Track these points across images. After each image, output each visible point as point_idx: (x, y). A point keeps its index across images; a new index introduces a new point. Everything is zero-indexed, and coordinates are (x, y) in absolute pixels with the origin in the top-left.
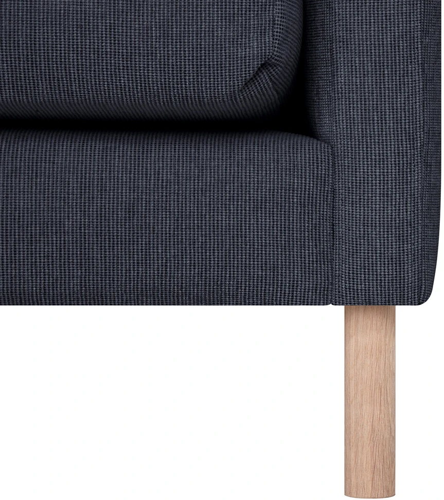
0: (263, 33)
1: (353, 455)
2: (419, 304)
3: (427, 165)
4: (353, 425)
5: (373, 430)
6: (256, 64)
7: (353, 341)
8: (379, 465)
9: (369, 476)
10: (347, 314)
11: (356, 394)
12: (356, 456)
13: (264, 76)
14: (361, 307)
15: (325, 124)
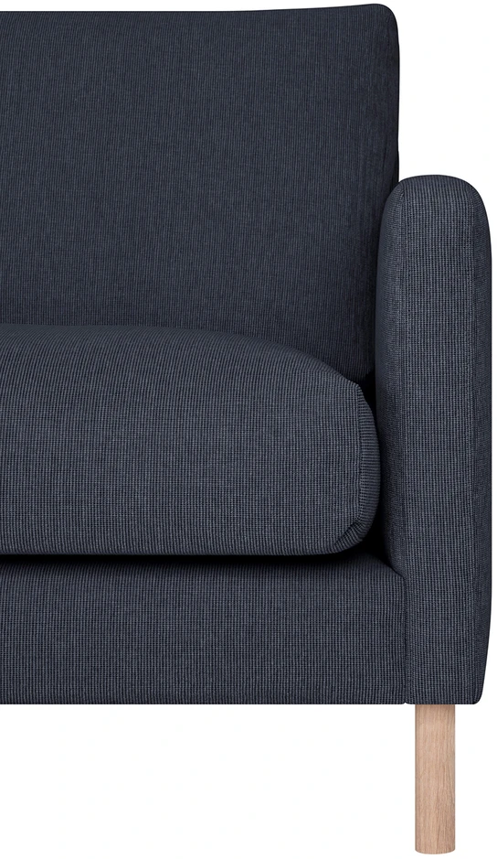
0: (351, 501)
1: (422, 819)
2: (474, 703)
3: (478, 593)
4: (422, 795)
5: (438, 800)
6: (347, 525)
7: (422, 727)
8: (443, 828)
9: (435, 837)
10: (417, 710)
11: (424, 770)
12: (424, 821)
13: (353, 532)
14: (429, 706)
15: (398, 559)
